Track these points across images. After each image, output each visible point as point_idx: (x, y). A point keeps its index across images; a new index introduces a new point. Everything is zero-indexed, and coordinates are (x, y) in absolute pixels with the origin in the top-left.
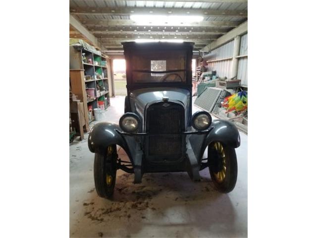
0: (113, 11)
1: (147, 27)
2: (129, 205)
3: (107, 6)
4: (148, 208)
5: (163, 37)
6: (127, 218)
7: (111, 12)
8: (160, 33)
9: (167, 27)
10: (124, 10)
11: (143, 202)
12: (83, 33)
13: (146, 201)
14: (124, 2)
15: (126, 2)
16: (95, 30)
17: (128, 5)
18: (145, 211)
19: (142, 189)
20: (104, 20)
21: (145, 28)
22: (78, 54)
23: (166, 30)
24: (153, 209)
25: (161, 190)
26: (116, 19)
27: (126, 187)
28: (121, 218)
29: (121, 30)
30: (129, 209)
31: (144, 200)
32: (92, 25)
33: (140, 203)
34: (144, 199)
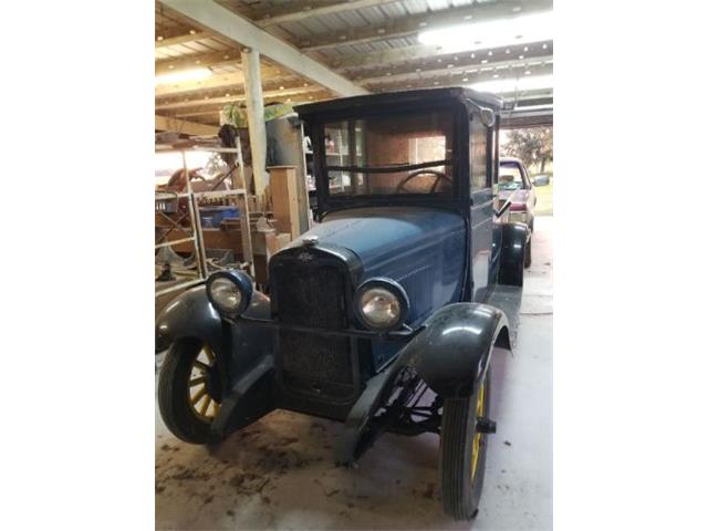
0: (382, 31)
1: (477, 53)
2: (230, 473)
3: (369, 23)
4: (258, 494)
5: (528, 73)
6: (201, 502)
7: (376, 34)
8: (514, 64)
9: (530, 46)
10: (407, 23)
11: (260, 477)
12: (331, 87)
13: (266, 476)
14: (398, 4)
15: (403, 4)
16: (365, 77)
17: (411, 11)
18: (247, 498)
19: (285, 445)
20: (375, 53)
21: (473, 56)
22: (295, 134)
23: (528, 55)
24: (266, 500)
25: (320, 460)
26: (398, 46)
27: (259, 432)
28: (194, 498)
29: (418, 70)
30: (224, 482)
31: (265, 473)
32: (357, 68)
33: (253, 477)
34: (268, 470)
